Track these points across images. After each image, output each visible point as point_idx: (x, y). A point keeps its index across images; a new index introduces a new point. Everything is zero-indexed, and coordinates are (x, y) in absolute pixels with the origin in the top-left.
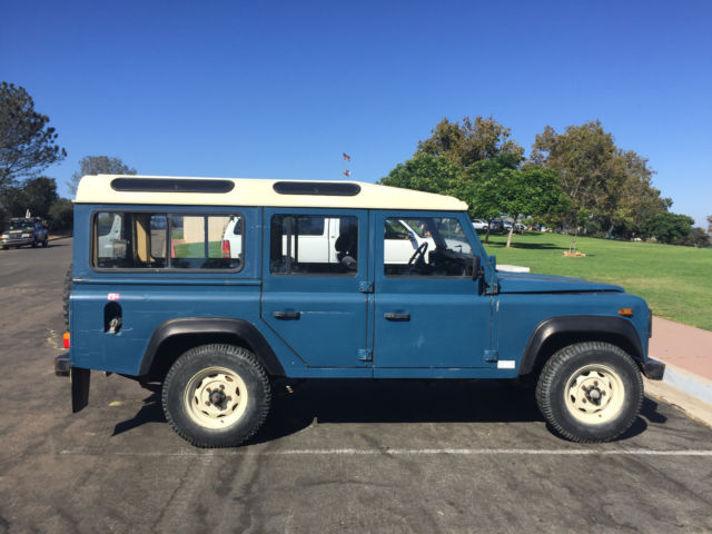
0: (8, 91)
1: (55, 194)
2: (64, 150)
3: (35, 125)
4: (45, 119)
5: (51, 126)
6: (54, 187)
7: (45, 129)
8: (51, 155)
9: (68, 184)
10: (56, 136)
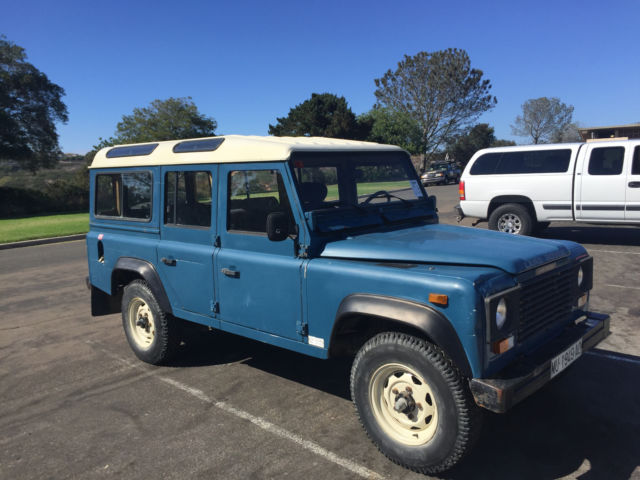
0: (452, 56)
1: (493, 137)
2: (495, 98)
3: (474, 81)
4: (480, 74)
5: (486, 79)
6: (492, 131)
7: (481, 83)
8: (484, 105)
9: (511, 126)
10: (490, 87)
